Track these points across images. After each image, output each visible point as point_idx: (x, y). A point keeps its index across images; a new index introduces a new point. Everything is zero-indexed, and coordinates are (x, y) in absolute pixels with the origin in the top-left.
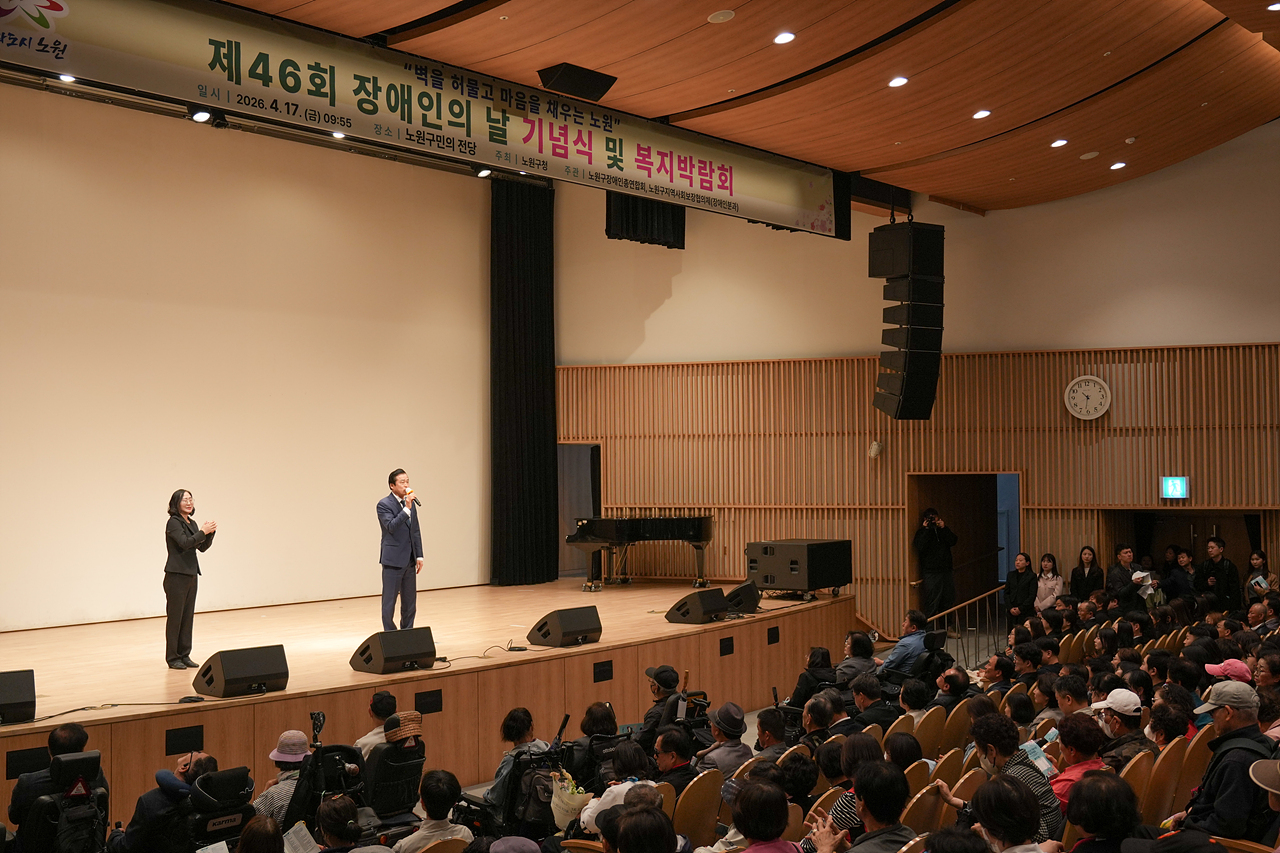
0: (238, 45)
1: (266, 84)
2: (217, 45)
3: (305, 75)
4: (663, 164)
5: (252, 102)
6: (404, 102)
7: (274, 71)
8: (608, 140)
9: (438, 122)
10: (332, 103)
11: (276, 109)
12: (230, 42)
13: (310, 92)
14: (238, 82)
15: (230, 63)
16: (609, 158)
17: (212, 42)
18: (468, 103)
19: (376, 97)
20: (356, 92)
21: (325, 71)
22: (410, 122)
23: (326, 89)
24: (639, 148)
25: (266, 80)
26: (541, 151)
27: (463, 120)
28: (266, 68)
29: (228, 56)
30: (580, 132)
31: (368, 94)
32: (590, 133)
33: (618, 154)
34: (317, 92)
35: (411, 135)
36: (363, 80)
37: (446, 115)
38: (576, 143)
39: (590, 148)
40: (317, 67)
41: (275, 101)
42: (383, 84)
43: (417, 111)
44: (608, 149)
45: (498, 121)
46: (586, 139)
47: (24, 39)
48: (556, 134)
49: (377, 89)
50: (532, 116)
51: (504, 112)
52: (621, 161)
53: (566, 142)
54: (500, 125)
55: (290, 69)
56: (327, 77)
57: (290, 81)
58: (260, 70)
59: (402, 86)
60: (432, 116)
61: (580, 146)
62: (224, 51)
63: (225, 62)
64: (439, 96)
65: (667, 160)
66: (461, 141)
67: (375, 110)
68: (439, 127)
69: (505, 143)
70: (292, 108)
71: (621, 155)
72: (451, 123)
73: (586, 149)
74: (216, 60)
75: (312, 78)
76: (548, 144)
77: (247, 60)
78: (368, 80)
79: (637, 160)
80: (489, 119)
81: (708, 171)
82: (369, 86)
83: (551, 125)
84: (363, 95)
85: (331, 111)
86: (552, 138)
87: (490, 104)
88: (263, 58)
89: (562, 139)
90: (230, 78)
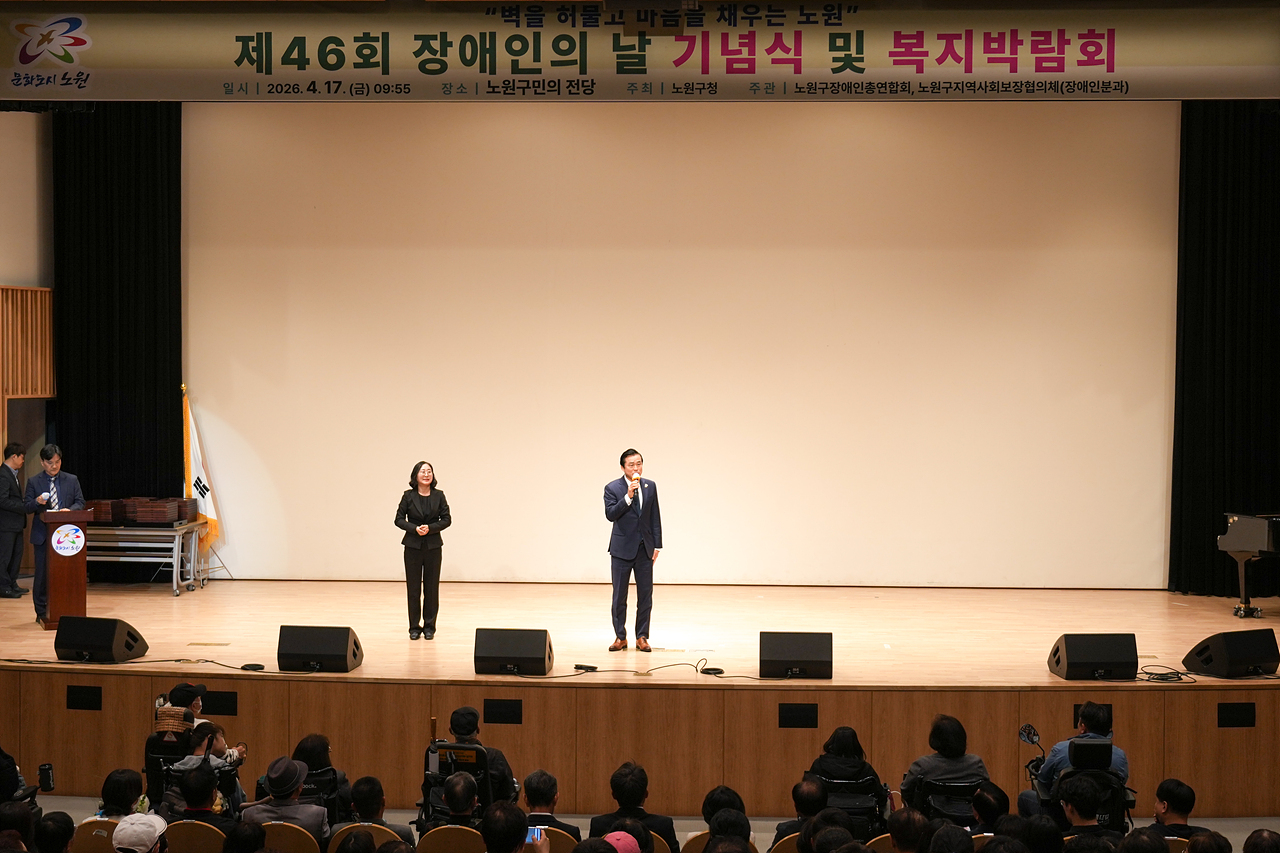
0: (269, 35)
1: (302, 67)
2: (244, 40)
3: (350, 50)
4: (949, 50)
5: (285, 89)
6: (484, 51)
7: (311, 51)
8: (833, 37)
9: (536, 65)
10: (386, 71)
11: (314, 91)
12: (259, 35)
13: (356, 65)
14: (269, 72)
15: (260, 56)
16: (835, 60)
17: (238, 39)
18: (583, 36)
19: (444, 53)
20: (417, 54)
21: (376, 39)
22: (493, 71)
23: (378, 58)
24: (898, 36)
25: (302, 63)
26: (705, 70)
27: (576, 55)
28: (302, 52)
29: (257, 49)
30: (779, 37)
31: (434, 52)
32: (798, 36)
33: (853, 52)
34: (366, 63)
35: (494, 87)
36: (426, 40)
37: (548, 54)
38: (770, 51)
39: (798, 52)
40: (366, 36)
41: (313, 83)
42: (455, 38)
43: (503, 58)
44: (833, 47)
45: (632, 47)
46: (789, 42)
47: (49, 78)
48: (733, 45)
49: (446, 44)
50: (688, 32)
51: (642, 35)
52: (861, 59)
53: (752, 52)
54: (636, 52)
55: (331, 46)
56: (378, 46)
57: (332, 59)
58: (295, 55)
59: (483, 35)
60: (526, 60)
61: (779, 54)
62: (252, 44)
63: (254, 55)
64: (537, 36)
65: (960, 47)
66: (571, 82)
67: (444, 67)
68: (539, 71)
69: (644, 71)
70: (334, 87)
71: (860, 50)
72: (554, 63)
73: (791, 55)
74: (245, 53)
75: (359, 52)
76: (717, 60)
77: (279, 47)
78: (434, 38)
79: (892, 54)
80: (617, 47)
81: (1054, 44)
82: (436, 45)
83: (725, 38)
84: (427, 55)
85: (384, 80)
86: (725, 51)
87: (619, 29)
88: (300, 43)
89: (745, 50)
90: (259, 70)
